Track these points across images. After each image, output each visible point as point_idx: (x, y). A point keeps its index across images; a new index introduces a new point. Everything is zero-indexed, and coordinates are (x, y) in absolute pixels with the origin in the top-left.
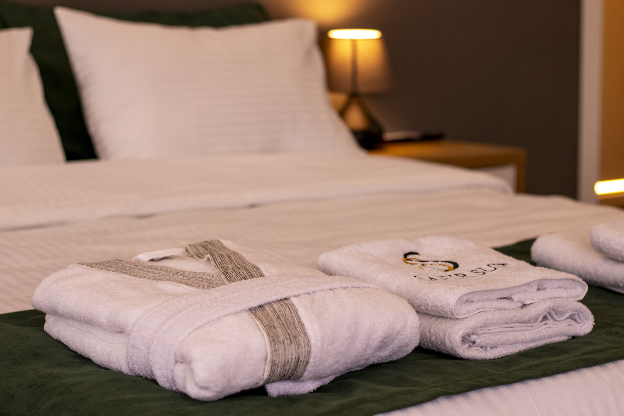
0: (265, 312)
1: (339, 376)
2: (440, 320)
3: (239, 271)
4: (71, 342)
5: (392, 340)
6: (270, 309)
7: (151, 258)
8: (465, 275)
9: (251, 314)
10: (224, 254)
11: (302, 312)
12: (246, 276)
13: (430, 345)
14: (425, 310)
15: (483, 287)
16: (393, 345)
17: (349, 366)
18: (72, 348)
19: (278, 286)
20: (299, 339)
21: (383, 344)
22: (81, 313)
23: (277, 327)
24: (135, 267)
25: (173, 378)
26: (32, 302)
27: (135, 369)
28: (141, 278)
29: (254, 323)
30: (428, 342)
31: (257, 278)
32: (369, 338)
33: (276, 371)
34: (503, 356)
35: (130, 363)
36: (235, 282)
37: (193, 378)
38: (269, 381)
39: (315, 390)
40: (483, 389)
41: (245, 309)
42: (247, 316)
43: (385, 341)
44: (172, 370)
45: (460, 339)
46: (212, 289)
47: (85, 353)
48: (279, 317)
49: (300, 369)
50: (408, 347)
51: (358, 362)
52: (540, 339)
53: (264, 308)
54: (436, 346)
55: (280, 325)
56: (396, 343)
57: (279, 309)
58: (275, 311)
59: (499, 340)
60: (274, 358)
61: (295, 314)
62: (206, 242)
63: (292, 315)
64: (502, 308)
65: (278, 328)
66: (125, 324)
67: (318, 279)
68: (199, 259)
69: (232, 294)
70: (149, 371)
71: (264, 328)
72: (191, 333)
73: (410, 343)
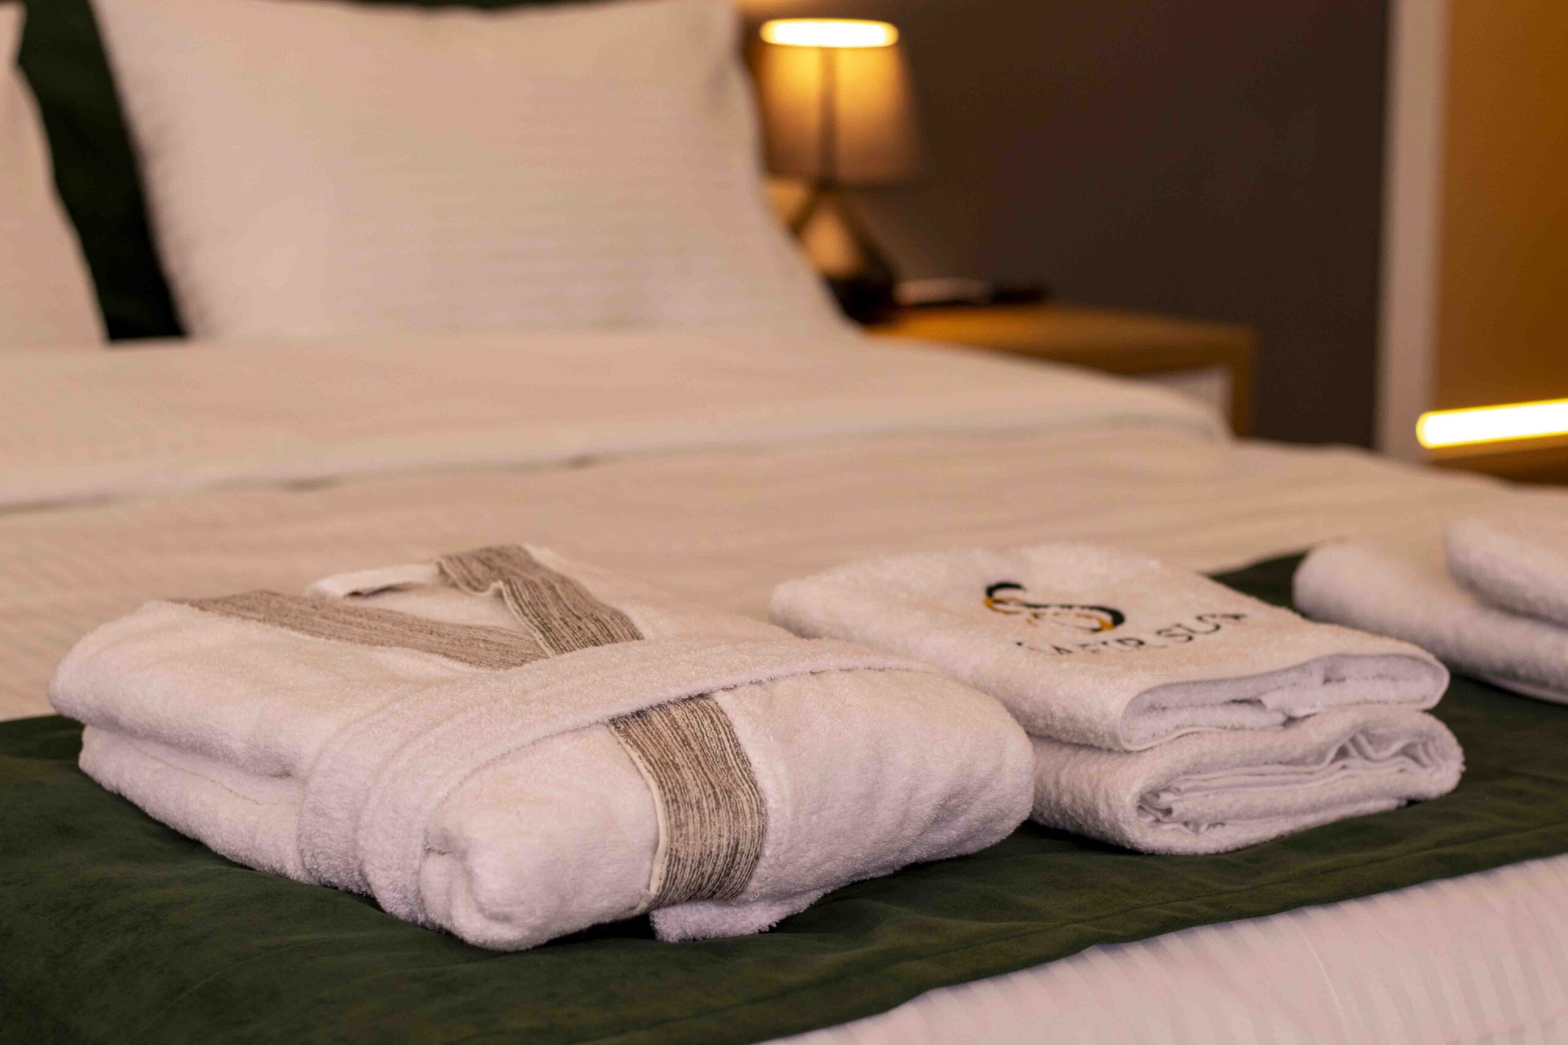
0: (651, 728)
1: (834, 893)
2: (1082, 754)
3: (579, 623)
4: (152, 799)
5: (966, 803)
6: (664, 721)
7: (353, 587)
8: (1141, 643)
9: (616, 733)
10: (538, 582)
11: (743, 731)
12: (597, 637)
13: (1057, 816)
14: (1046, 729)
15: (1192, 672)
16: (967, 816)
17: (859, 867)
18: (154, 813)
19: (682, 663)
20: (738, 796)
21: (945, 812)
22: (180, 726)
23: (683, 766)
24: (314, 610)
25: (418, 892)
26: (50, 697)
27: (320, 869)
28: (329, 639)
29: (625, 755)
30: (1052, 810)
31: (626, 643)
32: (910, 798)
33: (679, 877)
34: (1240, 846)
35: (308, 854)
36: (571, 651)
37: (470, 890)
38: (662, 902)
39: (775, 925)
40: (1194, 928)
41: (600, 721)
42: (605, 738)
43: (949, 804)
44: (418, 873)
45: (1135, 803)
46: (513, 668)
47: (188, 826)
48: (685, 742)
49: (739, 873)
50: (1006, 820)
51: (881, 857)
52: (1329, 805)
53: (649, 719)
54: (1072, 818)
55: (691, 762)
56: (976, 812)
57: (687, 721)
58: (676, 726)
59: (1230, 806)
60: (676, 845)
61: (726, 734)
62: (489, 550)
63: (720, 736)
64: (1237, 726)
65: (686, 768)
66: (296, 754)
67: (781, 647)
68: (474, 593)
69: (565, 681)
70: (356, 873)
71: (651, 768)
72: (466, 779)
73: (1011, 810)
